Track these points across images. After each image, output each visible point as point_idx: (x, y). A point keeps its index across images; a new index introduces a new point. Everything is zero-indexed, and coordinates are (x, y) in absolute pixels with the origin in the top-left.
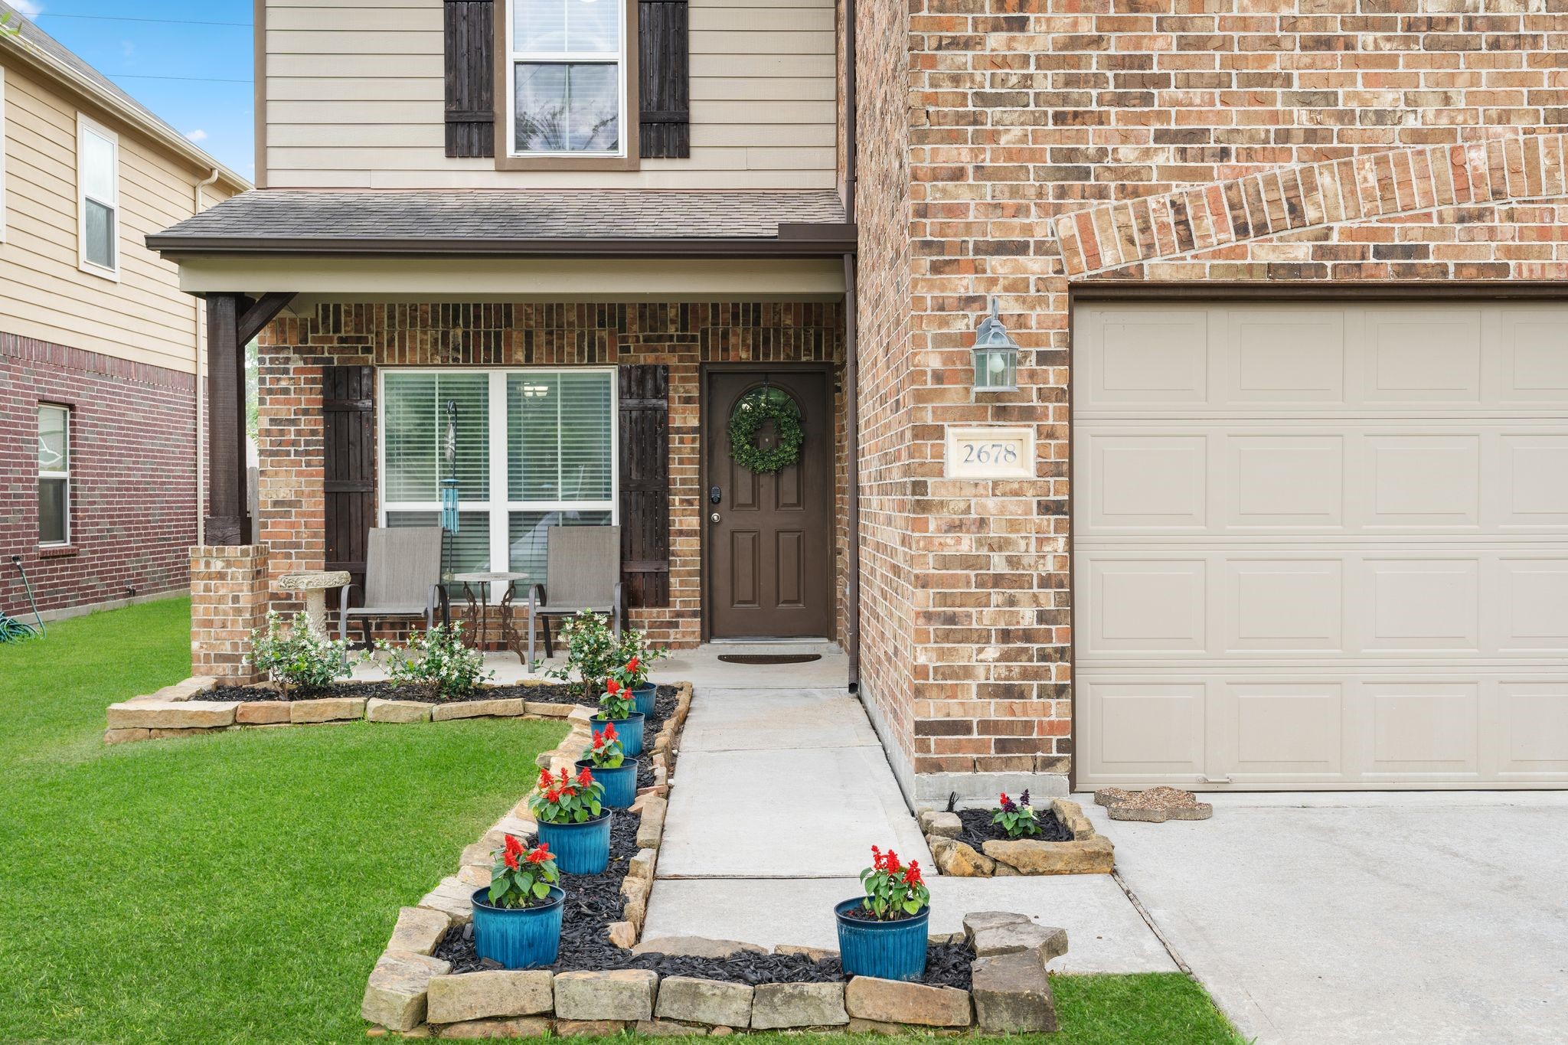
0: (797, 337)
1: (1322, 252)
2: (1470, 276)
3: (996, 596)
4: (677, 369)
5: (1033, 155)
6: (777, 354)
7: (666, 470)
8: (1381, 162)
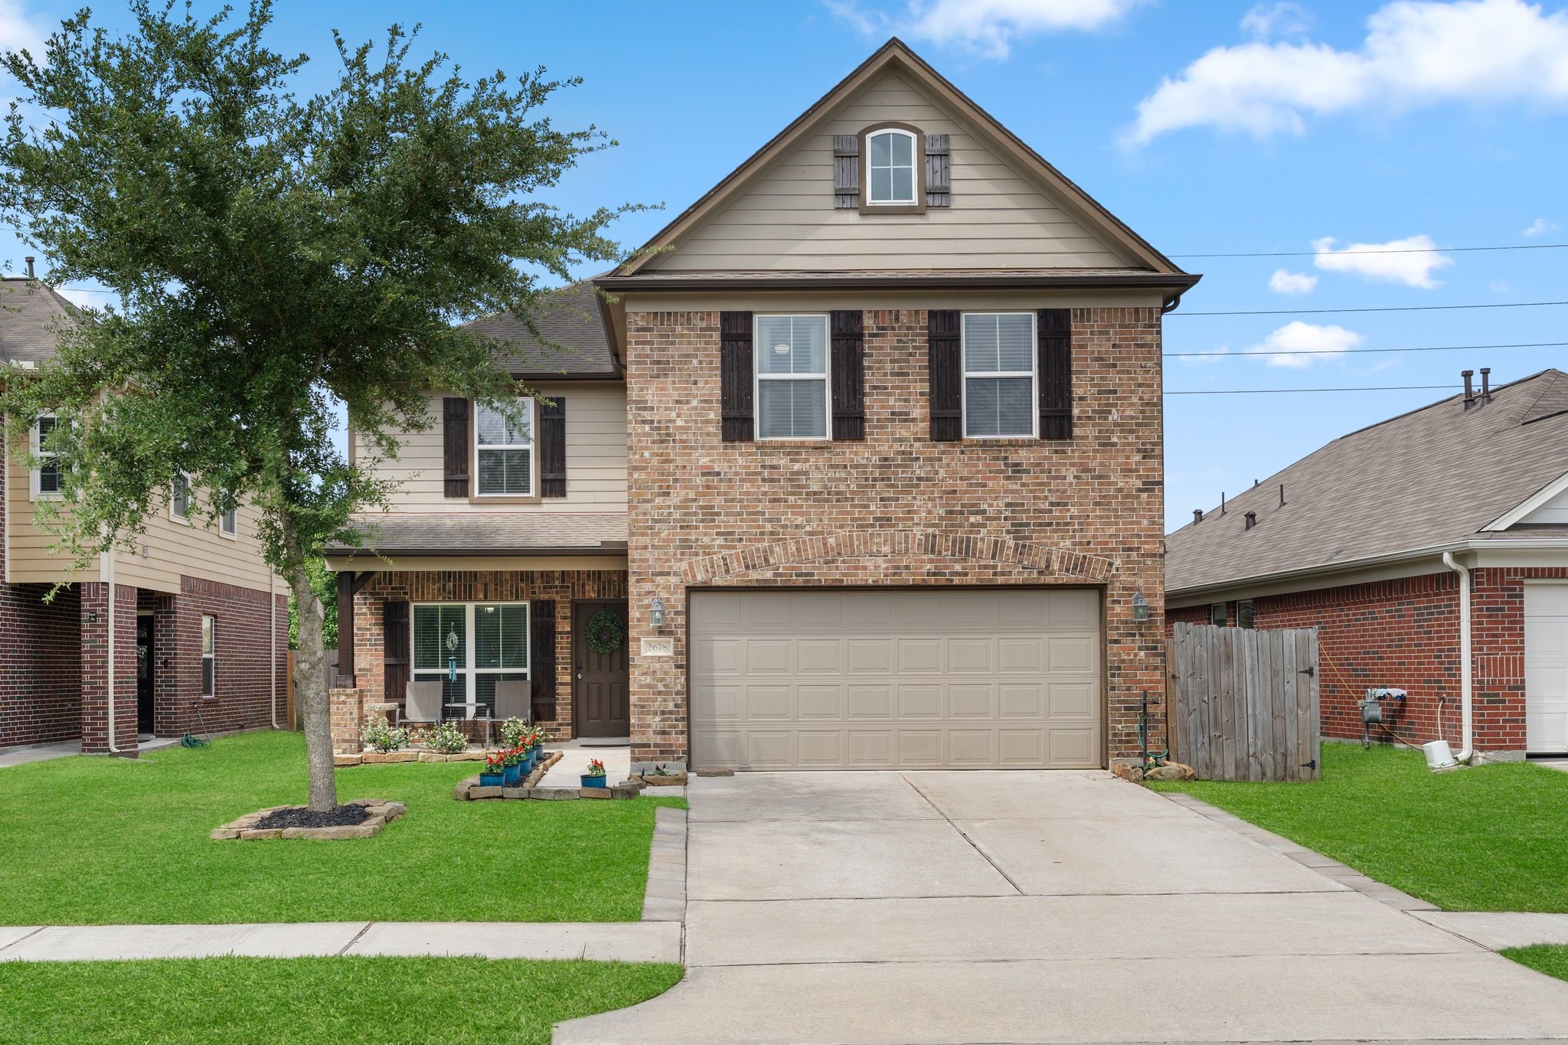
0: (619, 587)
1: (776, 575)
2: (829, 583)
3: (660, 698)
4: (560, 602)
5: (673, 541)
6: (609, 595)
7: (554, 653)
8: (797, 543)
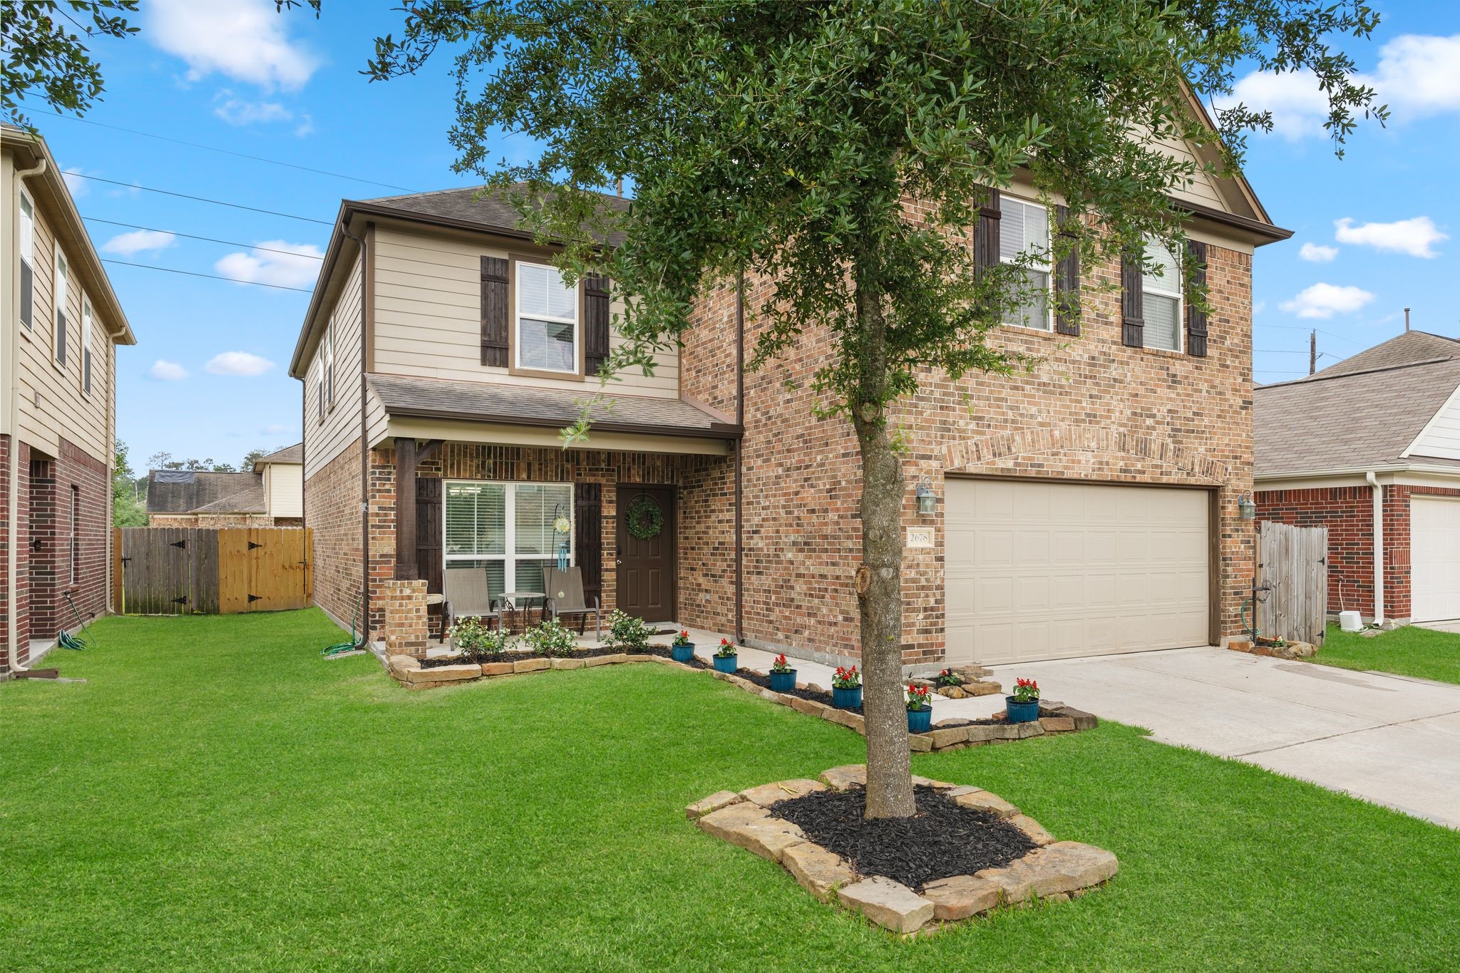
0: (663, 472)
1: (1016, 464)
4: (605, 486)
5: (934, 422)
6: (654, 479)
7: (600, 538)
